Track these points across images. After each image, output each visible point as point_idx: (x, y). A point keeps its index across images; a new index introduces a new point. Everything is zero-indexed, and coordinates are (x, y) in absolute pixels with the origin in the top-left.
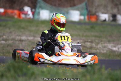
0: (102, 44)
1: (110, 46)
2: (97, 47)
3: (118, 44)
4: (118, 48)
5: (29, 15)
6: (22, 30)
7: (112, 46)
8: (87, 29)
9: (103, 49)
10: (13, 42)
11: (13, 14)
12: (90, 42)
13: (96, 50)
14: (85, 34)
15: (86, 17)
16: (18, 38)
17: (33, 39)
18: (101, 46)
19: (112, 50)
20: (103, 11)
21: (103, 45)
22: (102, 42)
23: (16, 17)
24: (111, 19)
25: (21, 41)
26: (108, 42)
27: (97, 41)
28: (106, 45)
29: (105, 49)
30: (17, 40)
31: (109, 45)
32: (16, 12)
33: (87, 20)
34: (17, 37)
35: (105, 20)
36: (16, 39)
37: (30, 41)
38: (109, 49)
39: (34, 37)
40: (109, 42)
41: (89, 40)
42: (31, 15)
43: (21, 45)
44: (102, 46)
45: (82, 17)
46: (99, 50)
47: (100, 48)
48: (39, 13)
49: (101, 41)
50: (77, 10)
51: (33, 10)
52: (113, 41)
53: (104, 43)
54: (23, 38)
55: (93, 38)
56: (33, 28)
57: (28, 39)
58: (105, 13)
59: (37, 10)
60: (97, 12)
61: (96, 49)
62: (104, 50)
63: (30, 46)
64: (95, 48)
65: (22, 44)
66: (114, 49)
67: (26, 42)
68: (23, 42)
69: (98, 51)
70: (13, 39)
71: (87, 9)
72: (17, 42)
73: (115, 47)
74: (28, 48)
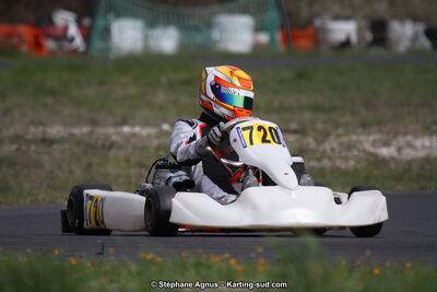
0: (338, 136)
1: (368, 142)
2: (321, 148)
3: (397, 134)
4: (399, 149)
5: (72, 40)
6: (50, 100)
7: (374, 144)
8: (282, 82)
9: (343, 154)
10: (18, 149)
11: (15, 41)
12: (295, 132)
13: (319, 160)
14: (276, 102)
15: (278, 36)
16: (34, 132)
17: (91, 134)
18: (335, 145)
19: (375, 156)
20: (337, 8)
21: (345, 139)
22: (341, 131)
23: (25, 48)
24: (369, 36)
25: (47, 142)
26: (359, 130)
27: (320, 126)
28: (354, 138)
29: (350, 154)
30: (33, 141)
31: (362, 138)
32: (25, 31)
33: (281, 48)
34: (33, 129)
35: (346, 44)
36: (30, 137)
37: (79, 142)
38: (365, 152)
39: (94, 123)
40: (365, 126)
41: (293, 126)
42: (79, 42)
43: (46, 158)
44: (341, 144)
45: (264, 38)
46: (330, 158)
47: (333, 150)
48: (107, 33)
49: (337, 126)
50: (243, 11)
51: (86, 22)
52: (380, 123)
53: (347, 133)
54: (55, 131)
55: (308, 116)
56: (90, 92)
57: (71, 135)
58: (347, 18)
59: (100, 22)
60: (318, 14)
61: (318, 155)
62: (346, 159)
63: (78, 159)
64: (313, 151)
65: (49, 153)
66: (385, 152)
67: (67, 146)
68: (55, 146)
69: (326, 163)
70: (17, 138)
71: (279, 6)
72: (33, 147)
73: (387, 144)
74: (73, 168)
